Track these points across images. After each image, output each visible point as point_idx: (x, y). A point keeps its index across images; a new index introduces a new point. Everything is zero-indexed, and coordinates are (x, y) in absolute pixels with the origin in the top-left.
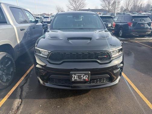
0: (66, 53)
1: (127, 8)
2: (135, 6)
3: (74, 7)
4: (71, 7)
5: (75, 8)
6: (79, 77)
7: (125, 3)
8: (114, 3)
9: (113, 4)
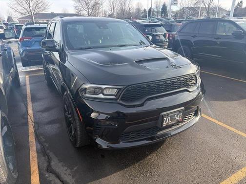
0: (150, 86)
1: (113, 14)
2: (123, 11)
3: (25, 8)
4: (20, 8)
5: (29, 10)
6: (172, 119)
7: (108, 5)
8: (96, 4)
9: (94, 6)
